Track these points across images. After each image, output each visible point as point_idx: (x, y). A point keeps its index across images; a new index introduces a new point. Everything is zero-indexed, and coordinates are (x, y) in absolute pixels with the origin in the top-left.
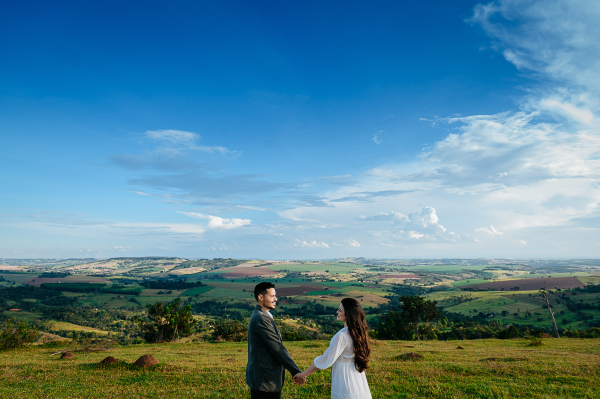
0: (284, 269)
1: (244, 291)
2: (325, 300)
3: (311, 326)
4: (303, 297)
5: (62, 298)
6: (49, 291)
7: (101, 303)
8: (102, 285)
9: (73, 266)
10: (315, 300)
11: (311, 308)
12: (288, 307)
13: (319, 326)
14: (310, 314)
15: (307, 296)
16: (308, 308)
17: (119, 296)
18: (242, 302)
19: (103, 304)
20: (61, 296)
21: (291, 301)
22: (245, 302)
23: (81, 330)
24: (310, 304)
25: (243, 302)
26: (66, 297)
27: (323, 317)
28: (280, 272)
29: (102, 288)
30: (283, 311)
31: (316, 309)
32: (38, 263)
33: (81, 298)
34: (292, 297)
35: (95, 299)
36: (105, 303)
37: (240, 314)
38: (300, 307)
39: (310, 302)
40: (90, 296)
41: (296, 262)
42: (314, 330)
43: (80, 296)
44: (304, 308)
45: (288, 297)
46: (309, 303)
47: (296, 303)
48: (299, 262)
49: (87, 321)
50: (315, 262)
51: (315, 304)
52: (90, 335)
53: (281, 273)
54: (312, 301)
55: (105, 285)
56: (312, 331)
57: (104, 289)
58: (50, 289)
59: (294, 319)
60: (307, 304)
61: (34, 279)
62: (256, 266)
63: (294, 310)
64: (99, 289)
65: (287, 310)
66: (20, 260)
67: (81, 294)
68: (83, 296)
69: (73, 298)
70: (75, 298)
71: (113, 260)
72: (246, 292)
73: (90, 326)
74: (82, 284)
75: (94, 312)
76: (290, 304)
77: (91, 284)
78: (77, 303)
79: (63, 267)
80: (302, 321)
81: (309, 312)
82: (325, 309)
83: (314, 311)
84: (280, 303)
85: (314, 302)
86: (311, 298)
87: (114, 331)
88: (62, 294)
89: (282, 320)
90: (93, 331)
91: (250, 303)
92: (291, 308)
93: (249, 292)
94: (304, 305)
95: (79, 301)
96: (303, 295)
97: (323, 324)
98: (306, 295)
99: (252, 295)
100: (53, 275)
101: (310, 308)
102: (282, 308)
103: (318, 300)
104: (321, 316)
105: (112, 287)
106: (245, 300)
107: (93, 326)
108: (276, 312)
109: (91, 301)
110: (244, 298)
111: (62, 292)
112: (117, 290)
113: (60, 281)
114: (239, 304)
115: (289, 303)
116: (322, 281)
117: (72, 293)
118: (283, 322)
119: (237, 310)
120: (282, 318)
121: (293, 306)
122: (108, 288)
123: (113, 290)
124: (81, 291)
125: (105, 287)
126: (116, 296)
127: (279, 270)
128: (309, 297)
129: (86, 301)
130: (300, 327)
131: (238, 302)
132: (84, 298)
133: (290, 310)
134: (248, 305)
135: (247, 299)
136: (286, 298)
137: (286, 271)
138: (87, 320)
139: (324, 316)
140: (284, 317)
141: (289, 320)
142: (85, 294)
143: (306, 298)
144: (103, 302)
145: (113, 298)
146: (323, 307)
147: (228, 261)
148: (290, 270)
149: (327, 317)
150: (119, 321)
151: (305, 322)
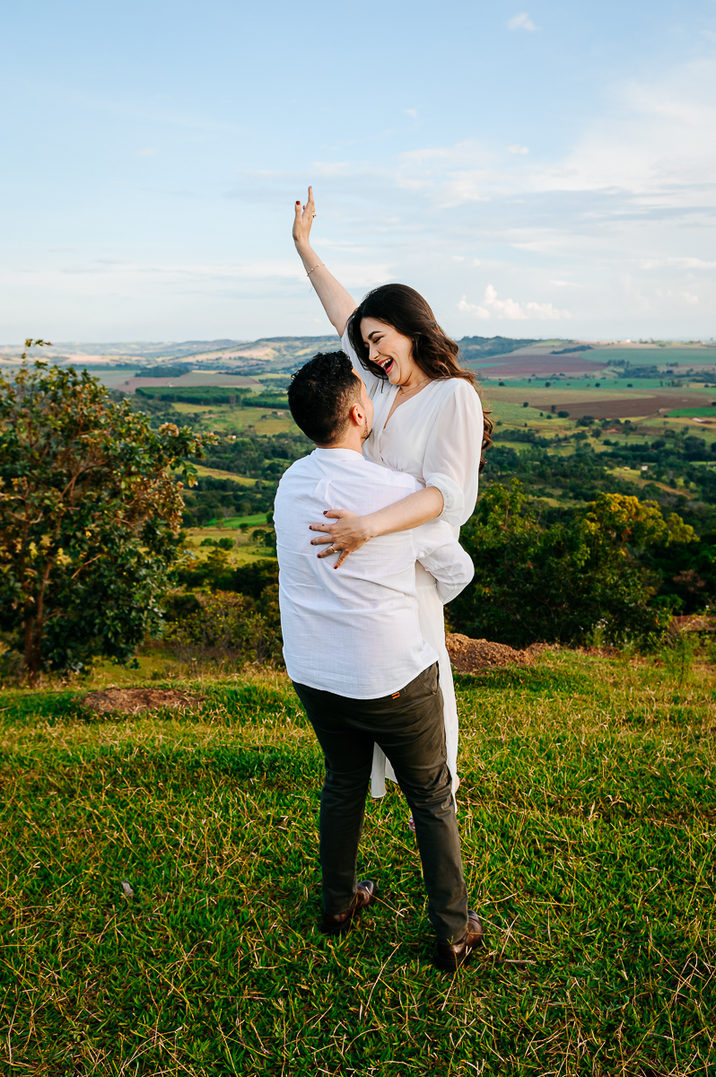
0: (618, 359)
1: (526, 405)
2: (709, 430)
3: (672, 484)
4: (657, 422)
5: (173, 415)
6: (150, 402)
7: (244, 426)
8: (242, 391)
9: (194, 354)
10: (687, 429)
11: (676, 445)
12: (622, 443)
13: (692, 485)
14: (672, 459)
15: (667, 420)
16: (669, 446)
17: (276, 413)
18: (519, 428)
19: (247, 428)
20: (171, 411)
21: (629, 429)
22: (526, 429)
23: (206, 474)
24: (673, 437)
25: (522, 429)
26: (180, 414)
27: (702, 466)
28: (609, 364)
29: (242, 397)
30: (609, 449)
31: (687, 447)
32: (134, 350)
33: (207, 416)
34: (633, 420)
35: (231, 417)
36: (250, 427)
37: (515, 454)
38: (650, 443)
39: (673, 432)
40: (222, 412)
41: (646, 342)
42: (678, 492)
43: (204, 412)
44: (657, 445)
45: (622, 420)
46: (671, 434)
47: (640, 434)
48: (653, 342)
49: (218, 460)
50: (692, 342)
51: (686, 436)
52: (223, 485)
53: (611, 368)
54: (678, 431)
55: (248, 391)
56: (675, 496)
57: (245, 399)
58: (151, 397)
59: (633, 467)
60: (667, 436)
61: (127, 380)
62: (554, 353)
63: (635, 448)
64: (238, 397)
65: (619, 449)
66: (103, 346)
67: (207, 408)
68: (210, 412)
69: (193, 416)
70: (196, 415)
71: (264, 343)
72: (529, 409)
73: (223, 469)
74: (207, 389)
75: (230, 442)
76: (628, 434)
77: (223, 389)
78: (201, 425)
79: (177, 358)
80: (651, 473)
81: (668, 453)
82: (708, 448)
83: (682, 451)
84: (604, 432)
85: (683, 433)
86: (677, 423)
87: (267, 479)
88: (173, 408)
89: (606, 468)
90: (229, 477)
91: (537, 431)
92: (629, 444)
93: (536, 407)
94: (658, 439)
95: (203, 422)
96: (659, 415)
97: (700, 481)
98: (666, 417)
99: (541, 415)
100: (158, 372)
101: (672, 446)
102: (607, 443)
103: (694, 427)
104: (697, 464)
105: (262, 396)
106: (526, 425)
107: (228, 469)
108: (593, 451)
109: (225, 421)
110: (524, 421)
111: (173, 404)
112: (270, 401)
113: (170, 383)
114: (513, 433)
115: (624, 433)
116: (706, 386)
117: (190, 405)
118: (609, 472)
119: (509, 445)
120: (607, 466)
121: (634, 440)
122: (254, 398)
123: (264, 400)
124: (206, 402)
125: (249, 396)
126: (269, 412)
127: (606, 361)
128: (672, 420)
129: (215, 422)
130: (648, 486)
131: (511, 428)
132: (212, 416)
133: (625, 448)
134: (533, 435)
135: (532, 423)
136: (618, 422)
137: (621, 363)
138: (218, 457)
139: (704, 463)
140: (610, 463)
141: (622, 470)
142: (214, 408)
143: (665, 423)
144: (247, 425)
145: (264, 417)
146: (703, 444)
147: (493, 341)
148: (632, 362)
149: (712, 466)
150: (276, 460)
151: (660, 474)
